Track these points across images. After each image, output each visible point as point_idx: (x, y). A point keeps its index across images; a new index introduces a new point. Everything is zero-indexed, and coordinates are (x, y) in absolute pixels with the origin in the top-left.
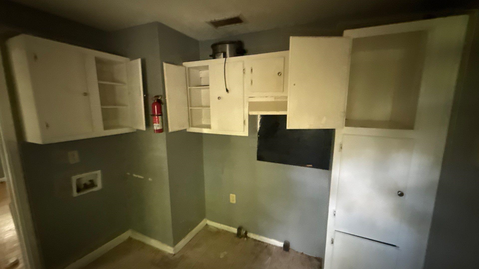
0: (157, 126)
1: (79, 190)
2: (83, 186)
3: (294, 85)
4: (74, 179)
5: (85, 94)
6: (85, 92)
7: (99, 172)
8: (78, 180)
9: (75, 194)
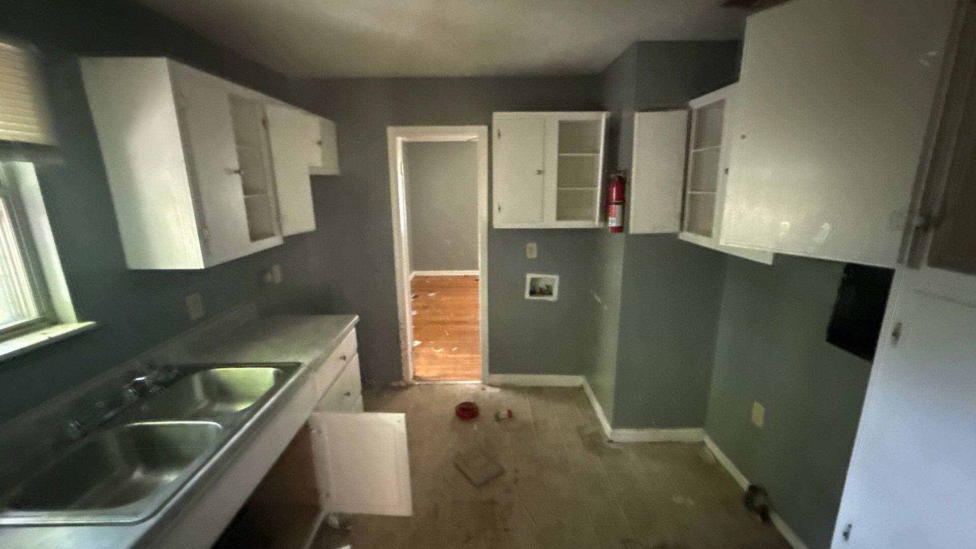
0: (613, 222)
1: (532, 293)
2: (538, 291)
3: (743, 137)
4: (529, 276)
5: (540, 172)
6: (540, 169)
7: (556, 278)
8: (533, 280)
9: (527, 296)
